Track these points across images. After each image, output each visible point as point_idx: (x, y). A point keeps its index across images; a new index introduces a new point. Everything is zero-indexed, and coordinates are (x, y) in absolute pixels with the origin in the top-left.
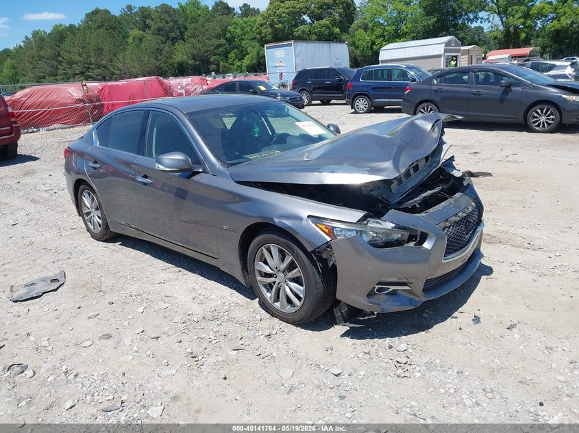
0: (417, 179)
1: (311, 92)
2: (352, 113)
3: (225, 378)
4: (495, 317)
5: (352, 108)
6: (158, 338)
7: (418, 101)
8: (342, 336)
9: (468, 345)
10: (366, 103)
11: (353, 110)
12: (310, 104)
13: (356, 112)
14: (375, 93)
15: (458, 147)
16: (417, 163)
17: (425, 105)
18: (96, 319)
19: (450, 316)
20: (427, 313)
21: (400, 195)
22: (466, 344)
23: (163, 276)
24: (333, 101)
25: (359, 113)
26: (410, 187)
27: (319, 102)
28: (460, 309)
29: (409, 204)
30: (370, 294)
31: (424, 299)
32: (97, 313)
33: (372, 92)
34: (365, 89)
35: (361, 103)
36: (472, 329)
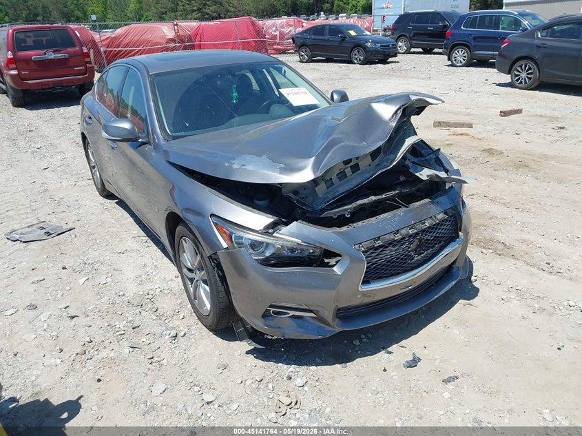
0: (354, 181)
1: (410, 39)
2: (448, 66)
3: (99, 380)
4: (437, 361)
5: (449, 59)
6: (74, 317)
7: (515, 57)
8: (248, 353)
9: (379, 396)
10: (466, 54)
11: (450, 63)
12: (408, 52)
13: (452, 65)
14: (476, 44)
15: (545, 119)
16: (357, 161)
17: (522, 62)
18: (38, 285)
19: (383, 348)
20: (361, 340)
21: (328, 200)
22: (378, 393)
23: (130, 244)
24: (436, 50)
25: (456, 66)
26: (341, 191)
27: (420, 50)
28: (403, 343)
29: (334, 213)
30: (266, 315)
31: (338, 329)
32: (42, 278)
33: (473, 43)
34: (466, 39)
35: (460, 54)
36: (397, 374)
